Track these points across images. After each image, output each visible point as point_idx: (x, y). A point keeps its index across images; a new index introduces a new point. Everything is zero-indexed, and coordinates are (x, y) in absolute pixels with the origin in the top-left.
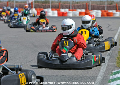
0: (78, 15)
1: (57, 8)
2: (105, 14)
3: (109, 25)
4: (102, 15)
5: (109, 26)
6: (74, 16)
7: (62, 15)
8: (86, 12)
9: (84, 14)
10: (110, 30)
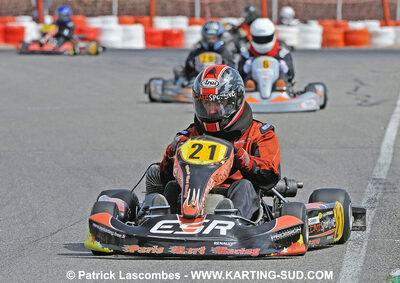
2: (338, 36)
3: (356, 80)
4: (327, 41)
5: (356, 84)
7: (164, 44)
10: (365, 101)
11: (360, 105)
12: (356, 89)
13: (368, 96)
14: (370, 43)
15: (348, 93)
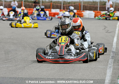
1: (47, 8)
8: (79, 13)
11: (106, 32)
12: (105, 28)
13: (108, 30)
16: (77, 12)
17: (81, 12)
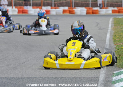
0: (62, 13)
1: (38, 6)
2: (91, 12)
3: (97, 23)
4: (88, 13)
5: (97, 24)
6: (58, 14)
9: (68, 12)
10: (100, 28)
11: (99, 29)
12: (97, 25)
13: (101, 27)
14: (99, 13)
15: (96, 26)
16: (69, 9)
17: (73, 9)
